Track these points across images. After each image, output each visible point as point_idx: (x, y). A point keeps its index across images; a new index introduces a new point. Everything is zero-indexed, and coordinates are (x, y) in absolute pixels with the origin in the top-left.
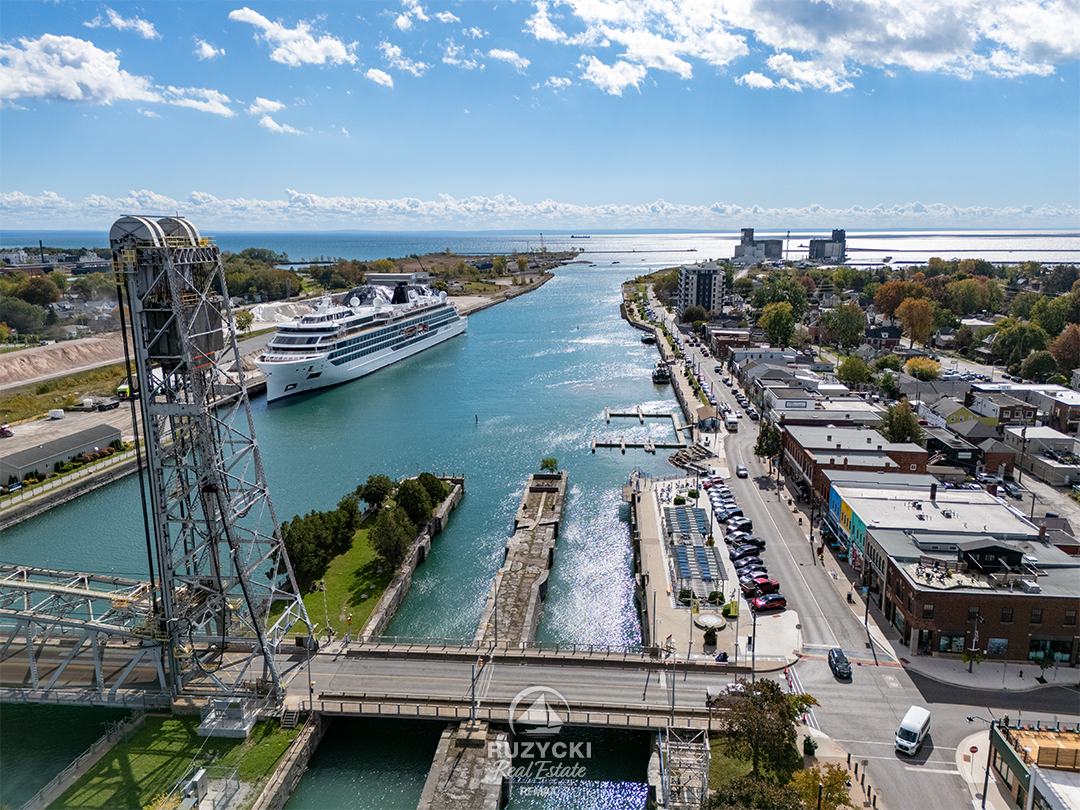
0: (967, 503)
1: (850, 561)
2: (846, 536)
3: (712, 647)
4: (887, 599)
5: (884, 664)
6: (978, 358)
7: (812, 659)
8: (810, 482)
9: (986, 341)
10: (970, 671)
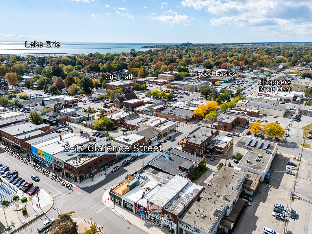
0: (69, 137)
1: (47, 165)
2: (43, 159)
3: (27, 214)
4: (66, 172)
5: (75, 190)
6: (34, 89)
7: (57, 199)
8: (20, 146)
9: (35, 83)
10: (92, 180)
